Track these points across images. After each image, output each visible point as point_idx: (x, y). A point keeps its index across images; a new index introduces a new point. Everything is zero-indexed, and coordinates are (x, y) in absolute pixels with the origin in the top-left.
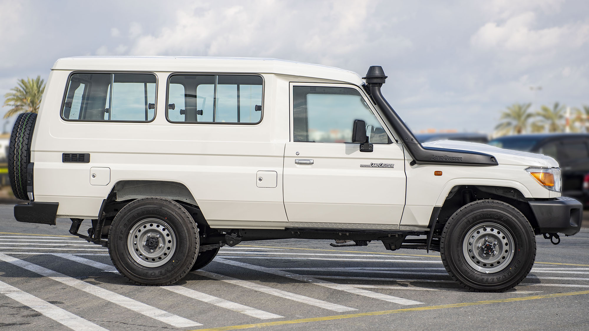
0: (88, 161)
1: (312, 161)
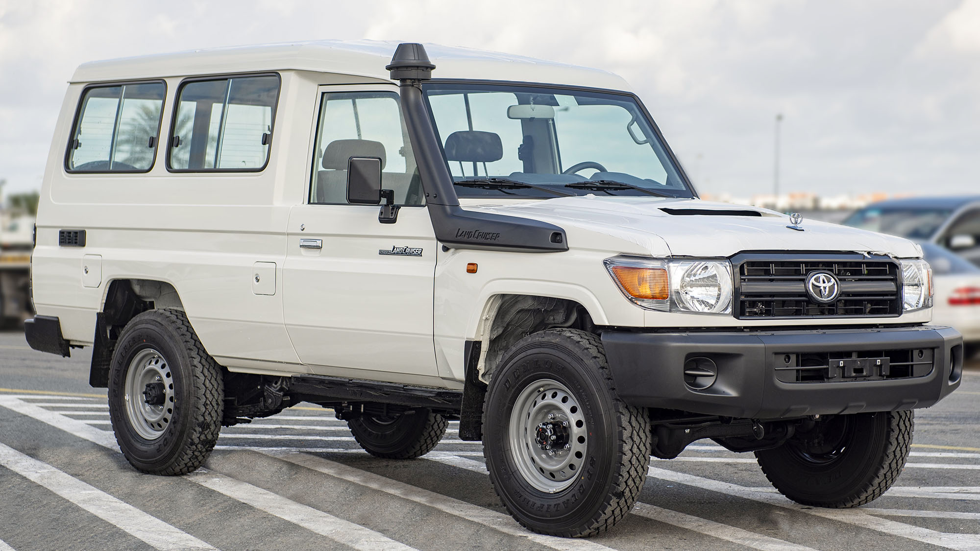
0: (83, 244)
1: (319, 243)
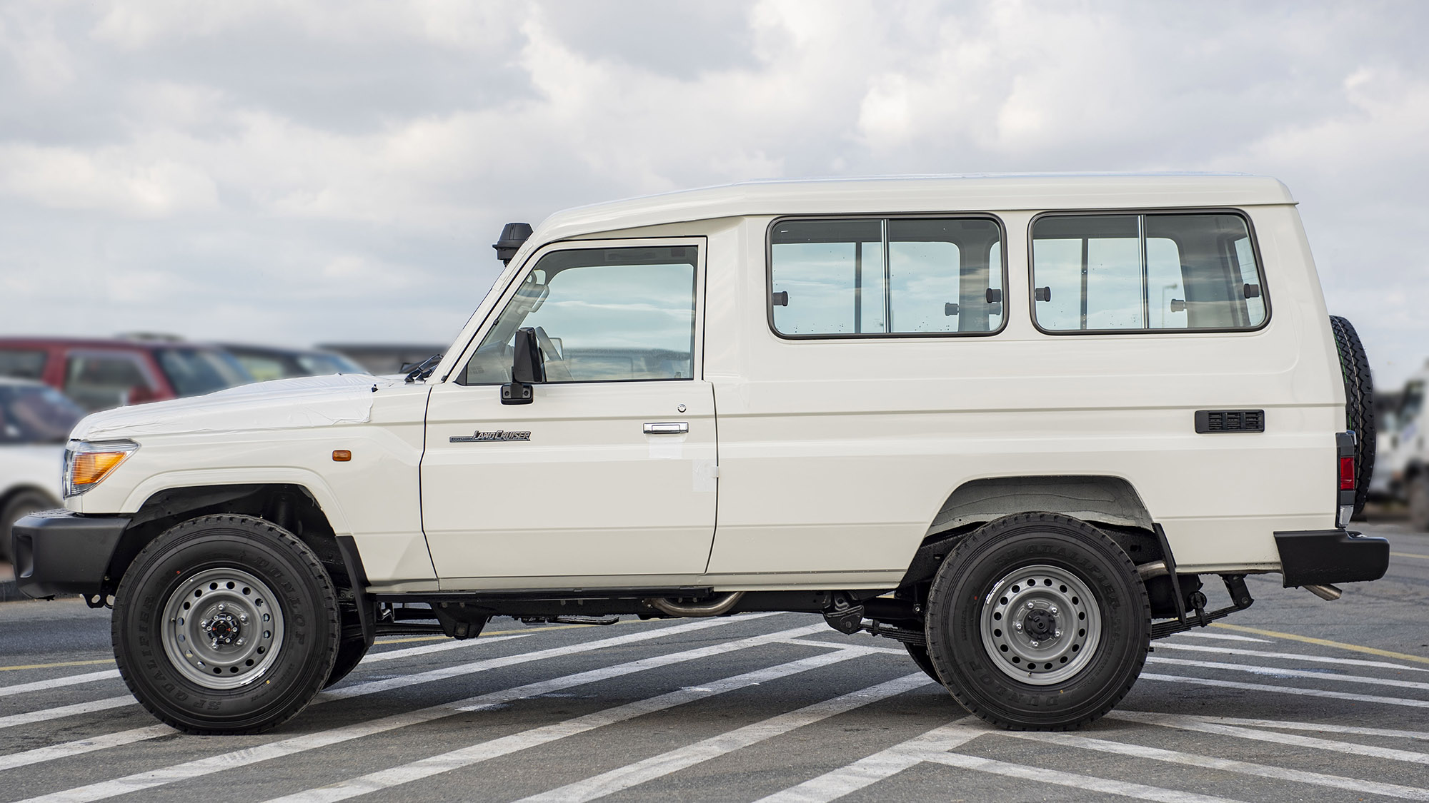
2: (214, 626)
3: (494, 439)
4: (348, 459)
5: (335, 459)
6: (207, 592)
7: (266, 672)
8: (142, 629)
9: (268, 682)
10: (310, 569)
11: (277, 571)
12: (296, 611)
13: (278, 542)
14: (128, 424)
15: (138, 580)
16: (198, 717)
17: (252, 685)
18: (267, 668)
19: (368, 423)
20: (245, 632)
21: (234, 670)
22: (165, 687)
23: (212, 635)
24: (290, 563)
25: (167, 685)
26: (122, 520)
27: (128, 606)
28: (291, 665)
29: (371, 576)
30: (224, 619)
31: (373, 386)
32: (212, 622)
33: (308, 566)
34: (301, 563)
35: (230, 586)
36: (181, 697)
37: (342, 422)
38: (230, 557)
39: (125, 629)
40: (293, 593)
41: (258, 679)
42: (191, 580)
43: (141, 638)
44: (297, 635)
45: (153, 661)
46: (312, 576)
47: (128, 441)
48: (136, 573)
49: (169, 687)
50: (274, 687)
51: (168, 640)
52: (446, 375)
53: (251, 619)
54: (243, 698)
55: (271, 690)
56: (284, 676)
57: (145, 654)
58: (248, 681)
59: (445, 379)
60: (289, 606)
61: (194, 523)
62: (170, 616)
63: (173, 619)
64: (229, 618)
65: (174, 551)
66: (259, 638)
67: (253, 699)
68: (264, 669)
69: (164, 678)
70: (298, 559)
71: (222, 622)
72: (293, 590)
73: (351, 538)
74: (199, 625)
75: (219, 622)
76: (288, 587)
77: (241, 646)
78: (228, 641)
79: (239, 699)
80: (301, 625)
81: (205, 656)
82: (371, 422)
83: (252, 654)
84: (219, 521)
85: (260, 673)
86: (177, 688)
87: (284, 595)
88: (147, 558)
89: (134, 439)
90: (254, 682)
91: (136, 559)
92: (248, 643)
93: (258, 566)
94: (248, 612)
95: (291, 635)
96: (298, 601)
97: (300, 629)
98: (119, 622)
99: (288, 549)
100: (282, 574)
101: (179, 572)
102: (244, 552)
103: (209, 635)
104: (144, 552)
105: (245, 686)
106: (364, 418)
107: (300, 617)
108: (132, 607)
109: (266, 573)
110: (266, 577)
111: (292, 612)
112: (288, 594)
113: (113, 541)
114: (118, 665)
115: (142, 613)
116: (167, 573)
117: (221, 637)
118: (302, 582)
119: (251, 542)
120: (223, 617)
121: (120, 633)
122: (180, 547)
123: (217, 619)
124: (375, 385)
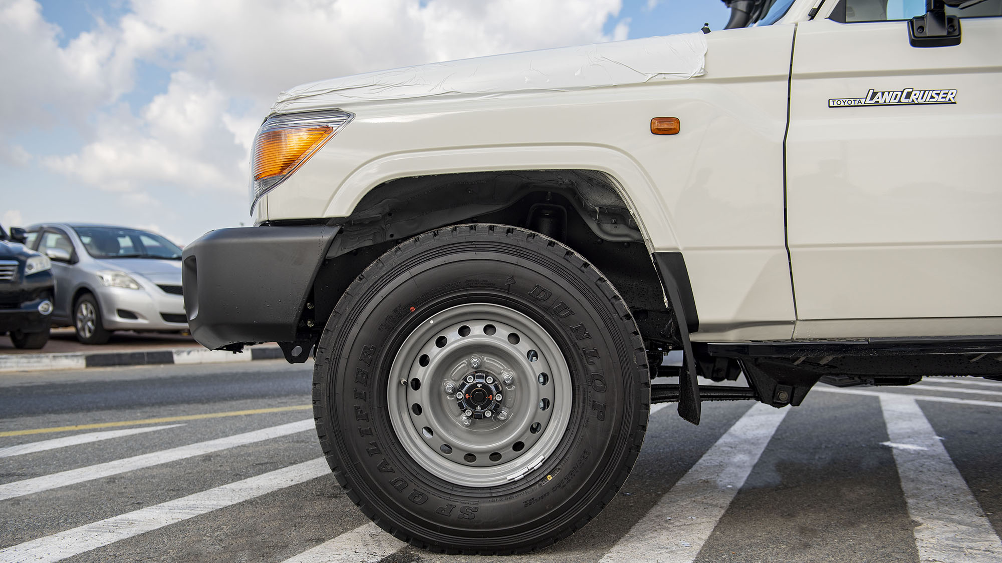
2: (468, 391)
3: (899, 101)
4: (674, 131)
5: (656, 132)
6: (454, 340)
7: (545, 463)
8: (358, 395)
9: (550, 478)
10: (612, 304)
11: (564, 307)
12: (592, 368)
13: (564, 262)
14: (335, 87)
15: (351, 320)
16: (443, 530)
17: (525, 481)
18: (547, 456)
19: (699, 79)
20: (510, 400)
21: (495, 456)
22: (393, 484)
23: (465, 405)
24: (584, 295)
25: (396, 481)
26: (326, 228)
27: (338, 360)
28: (585, 452)
29: (704, 316)
30: (483, 381)
31: (703, 26)
32: (463, 385)
33: (609, 300)
34: (600, 294)
35: (489, 329)
36: (417, 500)
37: (660, 78)
38: (490, 286)
39: (332, 396)
40: (588, 341)
41: (533, 472)
42: (432, 322)
43: (357, 409)
44: (594, 405)
45: (375, 444)
46: (615, 316)
47: (335, 111)
48: (348, 309)
49: (399, 484)
50: (558, 485)
51: (398, 416)
52: (816, 7)
53: (521, 380)
54: (512, 501)
55: (554, 489)
56: (574, 468)
57: (363, 433)
58: (518, 475)
59: (813, 15)
60: (581, 361)
61: (435, 235)
62: (400, 376)
63: (403, 380)
64: (490, 380)
65: (406, 276)
66: (534, 410)
67: (527, 503)
68: (542, 457)
69: (392, 471)
70: (595, 289)
71: (479, 386)
72: (589, 336)
73: (679, 255)
74: (442, 388)
75: (475, 385)
76: (581, 333)
77: (504, 421)
78: (488, 414)
79: (507, 502)
80: (600, 391)
81: (450, 435)
82: (707, 78)
83: (522, 434)
84: (473, 231)
85: (536, 463)
86: (412, 486)
87: (575, 345)
88: (365, 287)
89: (344, 109)
90: (527, 476)
91: (347, 290)
92: (514, 417)
93: (534, 300)
94: (513, 369)
95: (584, 407)
96: (596, 354)
97: (600, 398)
98: (324, 385)
99: (579, 273)
100: (572, 313)
101: (413, 309)
102: (512, 277)
103: (460, 405)
104: (361, 279)
105: (514, 482)
106: (696, 71)
107: (600, 378)
108: (343, 362)
109: (546, 309)
110: (547, 317)
111: (586, 371)
112: (581, 344)
113: (313, 261)
114: (323, 448)
115: (358, 371)
116: (395, 311)
117: (479, 408)
118: (601, 324)
119: (523, 262)
120: (481, 377)
121: (325, 400)
122: (415, 270)
123: (471, 381)
124: (707, 24)
